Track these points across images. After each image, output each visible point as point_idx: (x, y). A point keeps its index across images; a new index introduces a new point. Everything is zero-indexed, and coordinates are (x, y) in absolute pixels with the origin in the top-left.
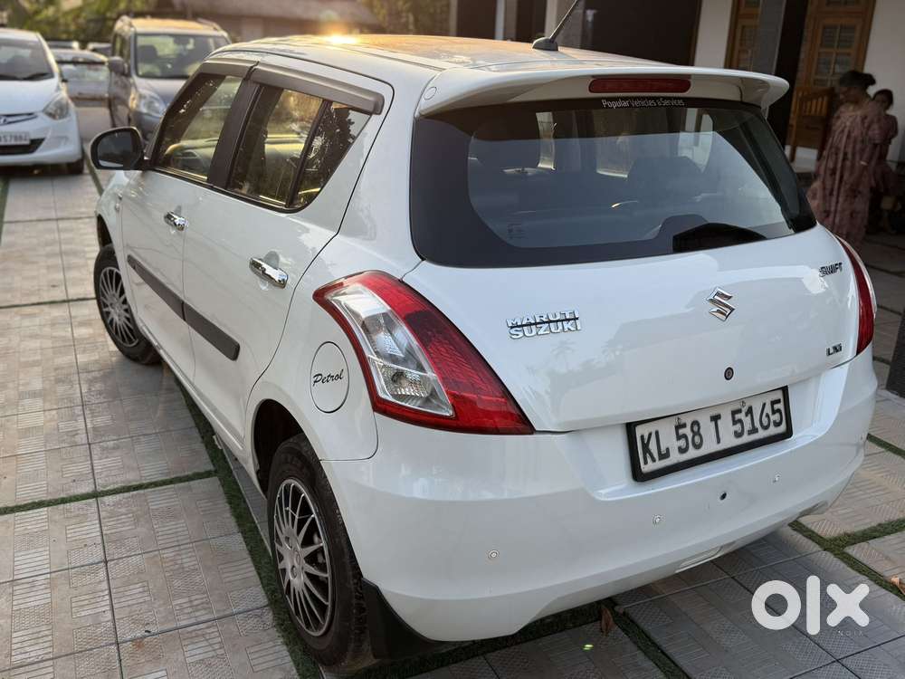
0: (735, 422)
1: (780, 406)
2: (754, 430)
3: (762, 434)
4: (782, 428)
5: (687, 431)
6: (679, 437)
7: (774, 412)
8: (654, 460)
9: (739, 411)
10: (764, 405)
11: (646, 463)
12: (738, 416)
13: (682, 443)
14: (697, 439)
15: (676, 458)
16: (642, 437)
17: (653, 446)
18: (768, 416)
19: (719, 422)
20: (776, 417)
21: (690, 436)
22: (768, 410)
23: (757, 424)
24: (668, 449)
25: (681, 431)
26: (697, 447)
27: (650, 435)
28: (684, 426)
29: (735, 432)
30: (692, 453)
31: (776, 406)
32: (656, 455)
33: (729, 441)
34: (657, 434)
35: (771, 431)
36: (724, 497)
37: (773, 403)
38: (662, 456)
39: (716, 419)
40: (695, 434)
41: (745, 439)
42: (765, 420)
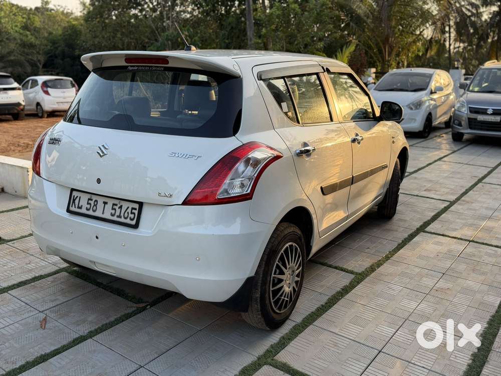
0: (113, 209)
1: (136, 212)
2: (119, 216)
3: (122, 220)
4: (134, 222)
5: (92, 203)
6: (88, 203)
7: (132, 213)
8: (75, 207)
9: (116, 205)
10: (128, 207)
11: (72, 206)
12: (115, 207)
13: (88, 206)
14: (95, 208)
15: (84, 211)
16: (74, 196)
17: (77, 202)
18: (128, 213)
19: (106, 205)
20: (132, 216)
21: (92, 205)
22: (129, 210)
23: (122, 214)
24: (82, 206)
25: (90, 202)
26: (94, 211)
27: (77, 197)
28: (92, 200)
29: (111, 213)
30: (91, 213)
31: (133, 211)
32: (77, 206)
33: (107, 215)
34: (80, 197)
35: (128, 221)
36: (97, 237)
37: (133, 209)
38: (79, 207)
39: (105, 203)
40: (95, 205)
41: (115, 218)
42: (126, 215)
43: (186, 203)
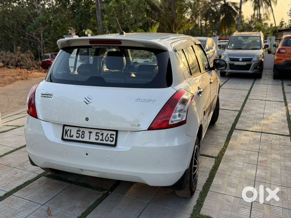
0: (96, 136)
1: (114, 137)
2: (102, 140)
3: (105, 142)
4: (113, 143)
5: (80, 133)
6: (77, 133)
7: (111, 137)
8: (68, 136)
9: (99, 133)
10: (108, 134)
11: (65, 136)
12: (98, 134)
13: (78, 135)
14: (83, 136)
15: (74, 138)
16: (66, 130)
17: (68, 133)
18: (108, 137)
19: (91, 134)
20: (112, 139)
21: (81, 134)
22: (109, 136)
23: (104, 138)
24: (73, 135)
25: (78, 132)
26: (83, 138)
27: (68, 130)
28: (80, 131)
29: (96, 138)
30: (80, 139)
31: (112, 136)
32: (69, 136)
33: (93, 140)
34: (71, 130)
35: (109, 142)
36: (87, 154)
37: (111, 135)
38: (70, 136)
39: (90, 132)
40: (82, 134)
41: (99, 141)
42: (107, 139)
43: (150, 129)
